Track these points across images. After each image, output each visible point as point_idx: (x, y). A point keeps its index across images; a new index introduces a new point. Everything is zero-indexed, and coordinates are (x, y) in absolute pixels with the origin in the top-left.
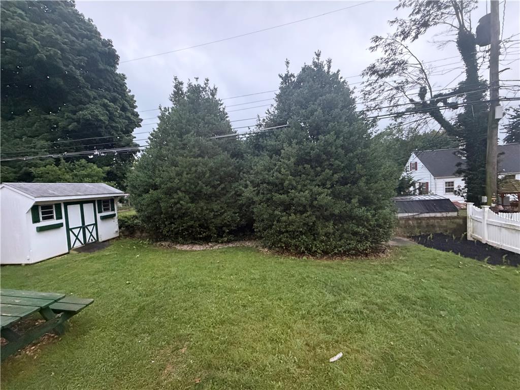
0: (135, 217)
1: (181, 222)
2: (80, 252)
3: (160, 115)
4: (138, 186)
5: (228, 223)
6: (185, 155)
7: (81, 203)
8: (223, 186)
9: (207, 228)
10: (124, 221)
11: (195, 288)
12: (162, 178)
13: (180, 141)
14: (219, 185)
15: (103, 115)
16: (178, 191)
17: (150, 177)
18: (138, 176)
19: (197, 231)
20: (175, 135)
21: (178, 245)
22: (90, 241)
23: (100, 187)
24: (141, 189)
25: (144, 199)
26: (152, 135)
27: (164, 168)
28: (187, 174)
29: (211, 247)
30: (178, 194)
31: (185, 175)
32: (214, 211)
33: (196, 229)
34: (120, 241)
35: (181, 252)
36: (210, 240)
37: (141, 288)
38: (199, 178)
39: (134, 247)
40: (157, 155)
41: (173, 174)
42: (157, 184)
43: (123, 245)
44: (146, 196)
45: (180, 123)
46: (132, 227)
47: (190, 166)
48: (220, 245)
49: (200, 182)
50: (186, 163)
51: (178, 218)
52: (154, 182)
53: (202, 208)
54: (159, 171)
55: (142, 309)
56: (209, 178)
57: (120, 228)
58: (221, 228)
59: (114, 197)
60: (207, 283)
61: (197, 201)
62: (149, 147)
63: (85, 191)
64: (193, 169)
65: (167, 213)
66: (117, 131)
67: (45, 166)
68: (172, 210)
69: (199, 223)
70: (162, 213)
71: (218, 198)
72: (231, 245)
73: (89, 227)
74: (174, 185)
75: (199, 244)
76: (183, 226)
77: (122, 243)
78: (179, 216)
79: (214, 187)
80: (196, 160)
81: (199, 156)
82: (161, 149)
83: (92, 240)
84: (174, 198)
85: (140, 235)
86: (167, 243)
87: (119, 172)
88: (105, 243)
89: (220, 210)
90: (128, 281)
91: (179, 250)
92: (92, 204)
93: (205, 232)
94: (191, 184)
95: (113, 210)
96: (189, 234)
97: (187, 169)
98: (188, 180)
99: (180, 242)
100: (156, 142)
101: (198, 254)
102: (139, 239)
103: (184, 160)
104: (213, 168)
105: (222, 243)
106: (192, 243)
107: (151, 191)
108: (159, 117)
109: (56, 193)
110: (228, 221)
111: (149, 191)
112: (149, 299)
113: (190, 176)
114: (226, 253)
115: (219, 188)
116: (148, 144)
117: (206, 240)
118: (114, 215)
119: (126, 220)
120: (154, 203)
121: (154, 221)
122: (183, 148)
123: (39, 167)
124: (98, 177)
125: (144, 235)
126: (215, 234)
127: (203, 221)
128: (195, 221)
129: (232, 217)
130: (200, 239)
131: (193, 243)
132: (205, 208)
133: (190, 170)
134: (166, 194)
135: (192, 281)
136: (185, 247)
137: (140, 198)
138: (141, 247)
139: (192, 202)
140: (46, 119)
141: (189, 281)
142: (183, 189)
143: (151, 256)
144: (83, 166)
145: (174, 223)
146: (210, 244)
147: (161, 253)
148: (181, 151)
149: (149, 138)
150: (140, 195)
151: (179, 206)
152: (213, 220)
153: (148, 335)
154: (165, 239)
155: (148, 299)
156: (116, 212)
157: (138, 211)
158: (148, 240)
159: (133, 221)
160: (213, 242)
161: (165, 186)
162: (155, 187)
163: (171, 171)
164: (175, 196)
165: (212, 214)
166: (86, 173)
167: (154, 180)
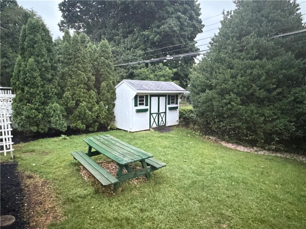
0: (191, 111)
1: (230, 122)
2: (155, 131)
3: (222, 19)
4: (198, 85)
5: (279, 131)
6: (241, 57)
7: (159, 96)
8: (280, 90)
9: (255, 132)
10: (183, 113)
11: (237, 182)
12: (218, 80)
13: (238, 43)
14: (275, 89)
15: (176, 26)
16: (231, 93)
17: (207, 79)
18: (198, 77)
19: (243, 133)
20: (235, 38)
21: (224, 142)
22: (161, 124)
23: (170, 85)
24: (199, 88)
25: (200, 97)
26: (213, 39)
27: (221, 70)
28: (242, 76)
29: (256, 151)
30: (230, 95)
31: (239, 77)
32: (265, 116)
33: (242, 130)
34: (179, 128)
35: (226, 148)
36: (256, 144)
37: (193, 168)
38: (253, 81)
39: (189, 135)
40: (216, 59)
41: (228, 76)
42: (212, 84)
43: (181, 132)
44: (202, 95)
45: (241, 25)
46: (188, 119)
47: (245, 69)
48: (266, 152)
49: (254, 85)
50: (242, 65)
51: (227, 117)
52: (210, 83)
53: (252, 111)
54: (216, 73)
55: (194, 183)
56: (264, 81)
57: (180, 118)
58: (271, 134)
59: (179, 93)
60: (249, 182)
61: (247, 104)
62: (209, 51)
63: (162, 87)
64: (249, 71)
65: (218, 112)
66: (184, 38)
67: (141, 69)
68: (223, 109)
69: (247, 125)
70: (213, 111)
71: (272, 103)
72: (279, 155)
73: (161, 114)
74: (228, 86)
75: (244, 146)
76: (230, 126)
77: (180, 130)
78: (228, 116)
79: (269, 91)
80: (253, 62)
81: (256, 58)
82: (219, 52)
83: (162, 124)
84: (225, 99)
85: (193, 126)
86: (214, 138)
87: (182, 73)
88: (170, 128)
89: (272, 116)
90: (185, 159)
91: (224, 146)
92: (165, 97)
93: (252, 136)
94: (245, 86)
95: (177, 103)
96: (236, 134)
97: (242, 72)
98: (241, 82)
99: (226, 140)
100: (216, 46)
101: (243, 154)
102: (193, 130)
103: (241, 62)
104: (270, 70)
105: (269, 150)
106: (236, 143)
107: (207, 91)
108: (221, 22)
109: (147, 88)
110: (280, 129)
111: (206, 90)
112: (200, 178)
113: (245, 79)
114: (272, 161)
115: (275, 93)
116: (208, 49)
117: (252, 143)
118: (177, 108)
119: (184, 113)
120: (208, 101)
121: (206, 117)
122: (241, 51)
123: (138, 69)
124: (169, 77)
125: (196, 127)
126: (262, 139)
127: (252, 124)
128: (243, 123)
129: (285, 125)
130: (246, 140)
131: (238, 144)
132: (255, 111)
133: (245, 73)
134: (219, 94)
135: (235, 176)
136: (230, 145)
137: (198, 96)
138: (194, 137)
139: (242, 105)
140: (143, 35)
141: (232, 174)
142: (235, 90)
143: (201, 145)
144: (160, 69)
145: (223, 122)
146: (255, 148)
147: (209, 145)
148: (239, 54)
149: (210, 43)
150: (198, 94)
151: (229, 106)
152: (263, 125)
153: (198, 202)
154: (212, 134)
155: (198, 177)
156: (178, 105)
157: (194, 107)
158: (199, 132)
159: (189, 114)
160: (259, 147)
161: (220, 87)
162: (211, 87)
163: (227, 73)
164: (227, 97)
165: (262, 119)
166: (162, 74)
167: (210, 81)
